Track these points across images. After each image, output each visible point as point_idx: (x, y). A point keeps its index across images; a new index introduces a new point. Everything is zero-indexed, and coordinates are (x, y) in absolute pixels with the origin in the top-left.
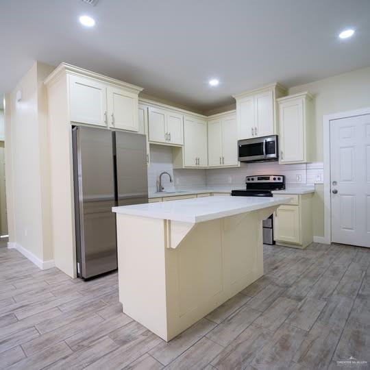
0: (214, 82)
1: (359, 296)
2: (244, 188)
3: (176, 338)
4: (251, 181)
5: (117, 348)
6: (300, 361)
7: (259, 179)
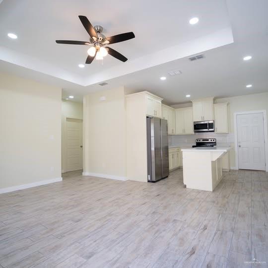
0: (188, 96)
2: (195, 145)
3: (214, 191)
4: (199, 141)
7: (203, 140)
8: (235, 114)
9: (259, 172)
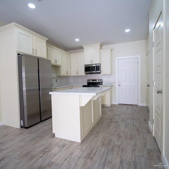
0: (77, 40)
1: (133, 119)
4: (89, 82)
5: (62, 149)
6: (126, 139)
7: (93, 81)
8: (117, 58)
9: (133, 106)
